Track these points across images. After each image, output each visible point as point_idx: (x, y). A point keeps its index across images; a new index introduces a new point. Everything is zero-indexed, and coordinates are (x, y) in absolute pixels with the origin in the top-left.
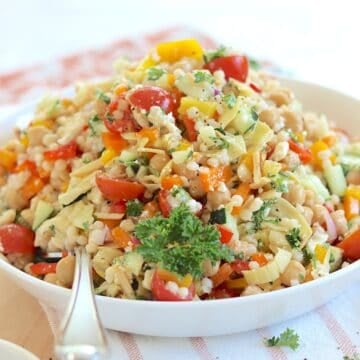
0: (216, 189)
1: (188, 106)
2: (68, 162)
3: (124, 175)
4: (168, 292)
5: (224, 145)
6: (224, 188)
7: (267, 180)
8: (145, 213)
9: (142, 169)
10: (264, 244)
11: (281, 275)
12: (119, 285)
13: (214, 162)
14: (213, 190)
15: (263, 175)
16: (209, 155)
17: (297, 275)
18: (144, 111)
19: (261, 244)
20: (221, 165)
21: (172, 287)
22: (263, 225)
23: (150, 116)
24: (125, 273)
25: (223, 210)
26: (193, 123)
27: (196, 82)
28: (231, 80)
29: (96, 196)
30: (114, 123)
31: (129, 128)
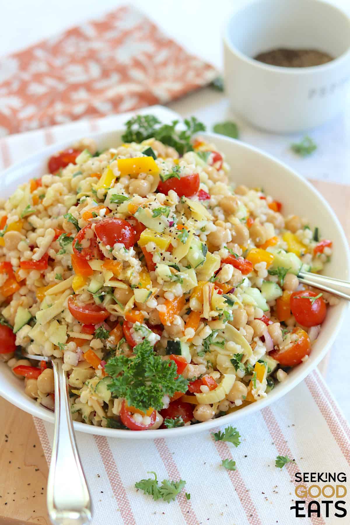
0: (172, 323)
1: (147, 242)
2: (42, 272)
3: (92, 302)
4: (134, 424)
5: (179, 280)
6: (179, 321)
7: (215, 314)
8: (112, 338)
9: (108, 298)
10: (212, 364)
11: (226, 395)
12: (92, 407)
13: (170, 296)
14: (170, 325)
15: (212, 309)
16: (165, 289)
17: (240, 396)
18: (108, 247)
19: (210, 364)
20: (176, 298)
21: (138, 419)
22: (212, 348)
23: (113, 252)
24: (97, 401)
25: (178, 344)
26: (151, 255)
27: (154, 217)
28: (184, 198)
29: (69, 318)
30: (82, 253)
31: (96, 255)
